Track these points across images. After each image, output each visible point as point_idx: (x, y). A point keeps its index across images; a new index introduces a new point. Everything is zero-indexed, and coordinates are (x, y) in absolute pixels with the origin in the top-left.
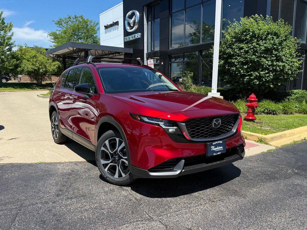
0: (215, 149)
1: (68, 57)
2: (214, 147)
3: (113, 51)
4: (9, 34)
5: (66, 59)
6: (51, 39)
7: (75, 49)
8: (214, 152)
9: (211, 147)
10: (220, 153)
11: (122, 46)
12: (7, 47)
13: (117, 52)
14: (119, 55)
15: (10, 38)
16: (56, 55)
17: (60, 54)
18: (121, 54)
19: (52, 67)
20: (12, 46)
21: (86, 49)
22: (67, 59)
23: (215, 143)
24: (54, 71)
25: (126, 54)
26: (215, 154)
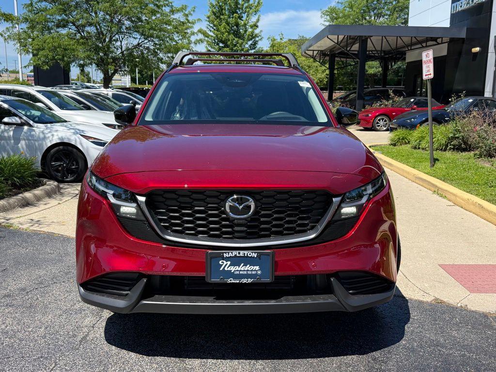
0: (233, 269)
1: (339, 53)
2: (229, 263)
3: (422, 36)
4: (253, 19)
5: (336, 59)
6: (325, 21)
7: (341, 37)
8: (230, 274)
9: (220, 262)
10: (250, 281)
11: (447, 24)
12: (250, 43)
13: (432, 38)
14: (434, 43)
15: (255, 26)
16: (319, 51)
17: (324, 50)
18: (439, 40)
19: (319, 76)
20: (257, 39)
21: (362, 36)
22: (337, 57)
23: (230, 255)
24: (321, 81)
25: (453, 42)
26: (231, 281)
